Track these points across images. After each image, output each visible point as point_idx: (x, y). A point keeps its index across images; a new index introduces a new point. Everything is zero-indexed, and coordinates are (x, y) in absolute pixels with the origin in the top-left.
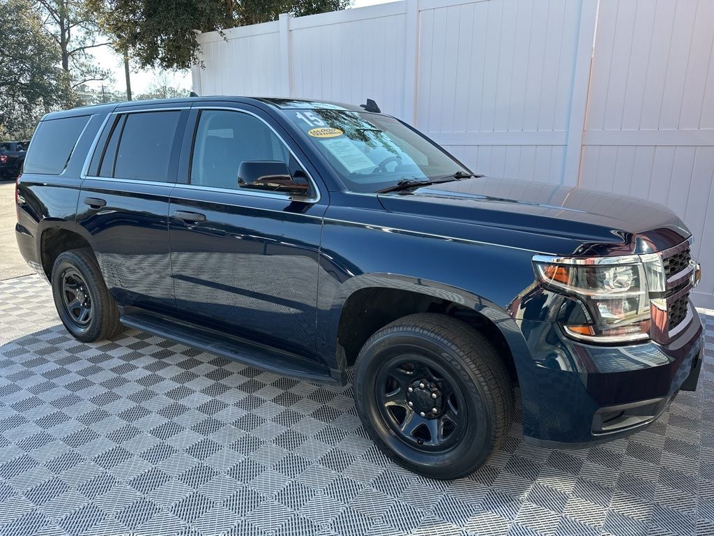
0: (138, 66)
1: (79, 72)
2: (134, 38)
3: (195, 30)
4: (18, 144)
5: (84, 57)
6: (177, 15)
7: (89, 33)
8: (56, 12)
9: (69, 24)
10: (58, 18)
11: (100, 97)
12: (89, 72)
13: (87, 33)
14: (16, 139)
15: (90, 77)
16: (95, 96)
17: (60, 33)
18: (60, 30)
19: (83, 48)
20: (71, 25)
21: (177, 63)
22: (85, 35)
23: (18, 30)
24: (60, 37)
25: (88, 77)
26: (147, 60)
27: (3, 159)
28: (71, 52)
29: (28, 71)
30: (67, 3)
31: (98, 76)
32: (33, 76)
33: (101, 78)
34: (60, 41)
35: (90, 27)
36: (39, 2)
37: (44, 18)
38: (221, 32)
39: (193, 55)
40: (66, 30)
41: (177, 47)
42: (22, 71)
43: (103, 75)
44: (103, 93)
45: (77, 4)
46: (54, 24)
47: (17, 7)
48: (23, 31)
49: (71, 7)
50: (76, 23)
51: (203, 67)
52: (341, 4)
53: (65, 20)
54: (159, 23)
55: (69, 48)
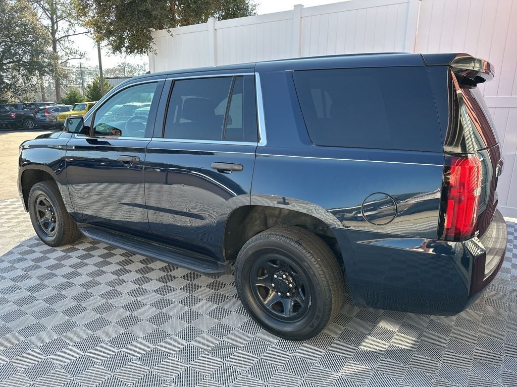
0: (110, 51)
1: (64, 53)
2: (109, 33)
3: (151, 29)
4: (23, 104)
5: (68, 42)
6: (139, 19)
7: (71, 25)
8: (48, 10)
9: (57, 19)
10: (49, 15)
11: (77, 71)
12: (71, 53)
13: (70, 25)
14: (21, 101)
15: (72, 57)
16: (74, 70)
17: (51, 26)
18: (50, 23)
19: (67, 36)
20: (58, 20)
21: (138, 50)
22: (68, 27)
23: (22, 24)
24: (51, 28)
25: (71, 57)
26: (117, 48)
27: (13, 115)
28: (59, 39)
29: (29, 52)
30: (56, 4)
31: (78, 56)
32: (32, 56)
33: (80, 57)
34: (51, 31)
35: (72, 21)
36: (36, 4)
37: (39, 15)
38: (169, 30)
39: (149, 45)
40: (55, 23)
41: (138, 40)
42: (25, 52)
43: (81, 55)
44: (81, 68)
45: (63, 5)
46: (46, 19)
47: (21, 7)
48: (26, 25)
49: (59, 7)
50: (62, 18)
51: (156, 54)
52: (250, 10)
53: (55, 17)
54: (127, 24)
55: (57, 36)
